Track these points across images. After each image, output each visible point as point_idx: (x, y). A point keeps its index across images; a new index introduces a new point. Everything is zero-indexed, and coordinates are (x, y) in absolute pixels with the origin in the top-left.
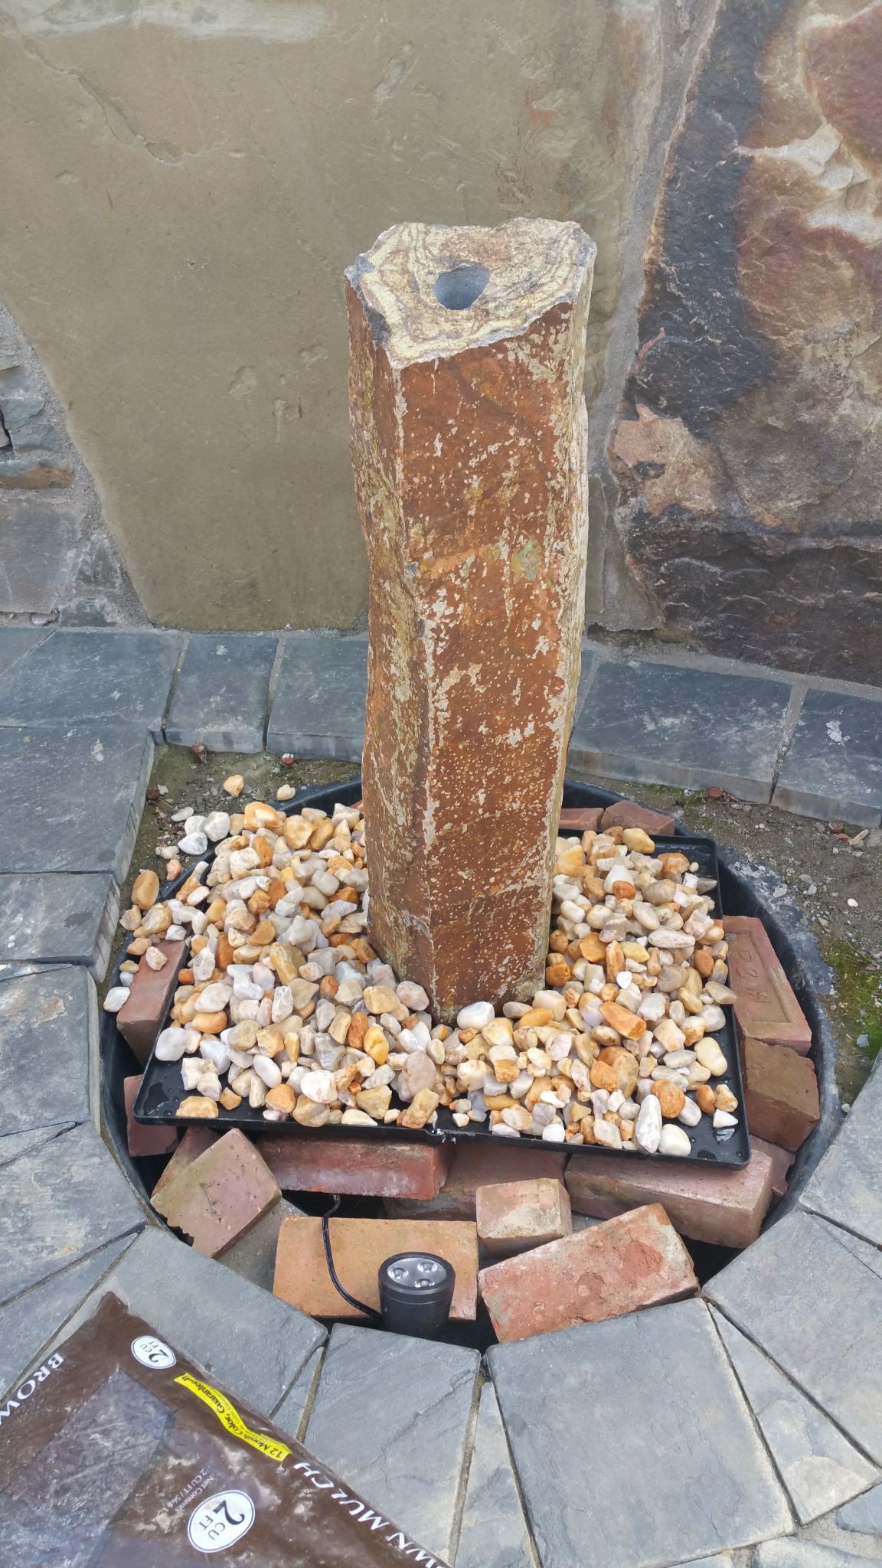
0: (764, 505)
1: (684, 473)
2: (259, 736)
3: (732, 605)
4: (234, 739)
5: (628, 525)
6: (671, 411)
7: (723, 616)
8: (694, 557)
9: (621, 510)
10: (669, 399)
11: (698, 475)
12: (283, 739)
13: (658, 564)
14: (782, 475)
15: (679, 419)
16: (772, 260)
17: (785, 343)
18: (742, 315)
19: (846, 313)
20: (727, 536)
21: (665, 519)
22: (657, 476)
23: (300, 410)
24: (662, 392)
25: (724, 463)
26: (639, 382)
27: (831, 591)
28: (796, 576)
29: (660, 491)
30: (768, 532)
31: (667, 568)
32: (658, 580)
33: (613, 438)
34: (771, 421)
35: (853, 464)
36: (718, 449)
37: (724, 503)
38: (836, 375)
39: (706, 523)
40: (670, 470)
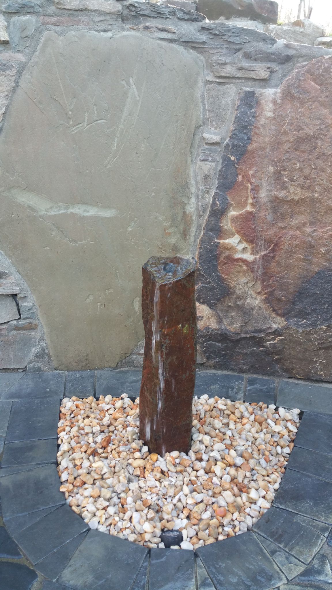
0: (231, 326)
1: (209, 319)
3: (225, 354)
6: (204, 303)
7: (222, 358)
8: (213, 341)
10: (203, 300)
11: (212, 319)
13: (203, 344)
14: (234, 318)
15: (206, 305)
16: (226, 265)
17: (232, 285)
18: (220, 279)
19: (246, 277)
20: (221, 335)
21: (205, 331)
22: (201, 320)
23: (105, 306)
24: (201, 298)
25: (219, 315)
27: (251, 349)
28: (241, 345)
29: (203, 324)
30: (232, 333)
31: (206, 345)
32: (204, 348)
34: (230, 304)
35: (252, 314)
36: (217, 312)
37: (220, 326)
38: (245, 293)
39: (216, 331)
40: (205, 318)
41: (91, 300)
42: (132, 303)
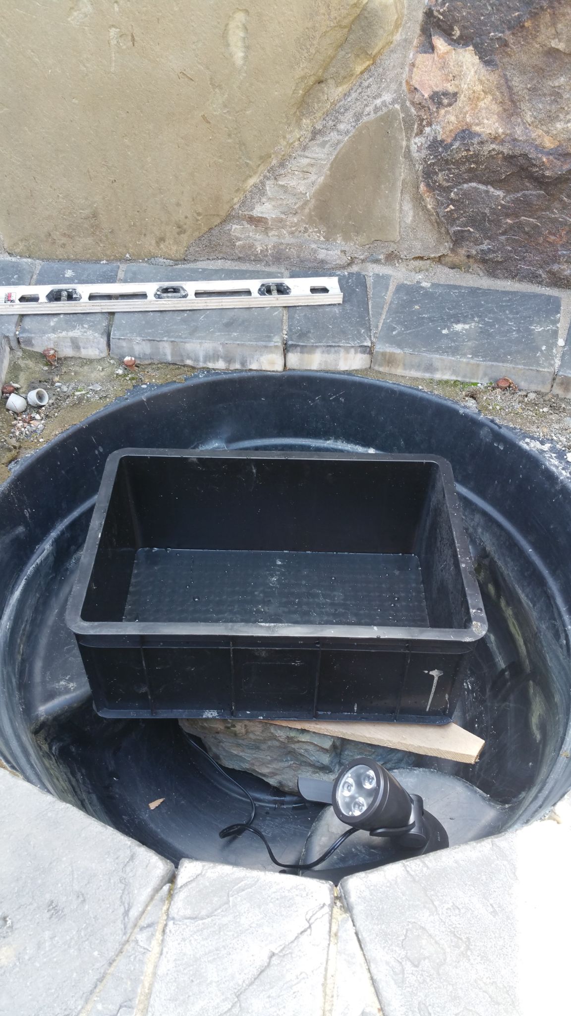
0: (545, 128)
1: (474, 100)
2: (103, 341)
3: (511, 227)
4: (81, 344)
5: (425, 152)
6: (463, 41)
7: (503, 238)
8: (480, 182)
9: (417, 140)
10: (463, 28)
11: (486, 102)
12: (124, 344)
13: (448, 190)
14: (561, 97)
15: (471, 48)
20: (510, 159)
21: (456, 145)
22: (450, 105)
23: (133, 40)
24: (456, 22)
25: (510, 88)
26: (436, 13)
28: (568, 196)
29: (453, 118)
30: (549, 154)
31: (457, 194)
32: (448, 206)
33: (411, 71)
34: (554, 44)
36: (505, 75)
37: (509, 126)
39: (493, 146)
40: (462, 98)
41: (86, 16)
42: (224, 35)
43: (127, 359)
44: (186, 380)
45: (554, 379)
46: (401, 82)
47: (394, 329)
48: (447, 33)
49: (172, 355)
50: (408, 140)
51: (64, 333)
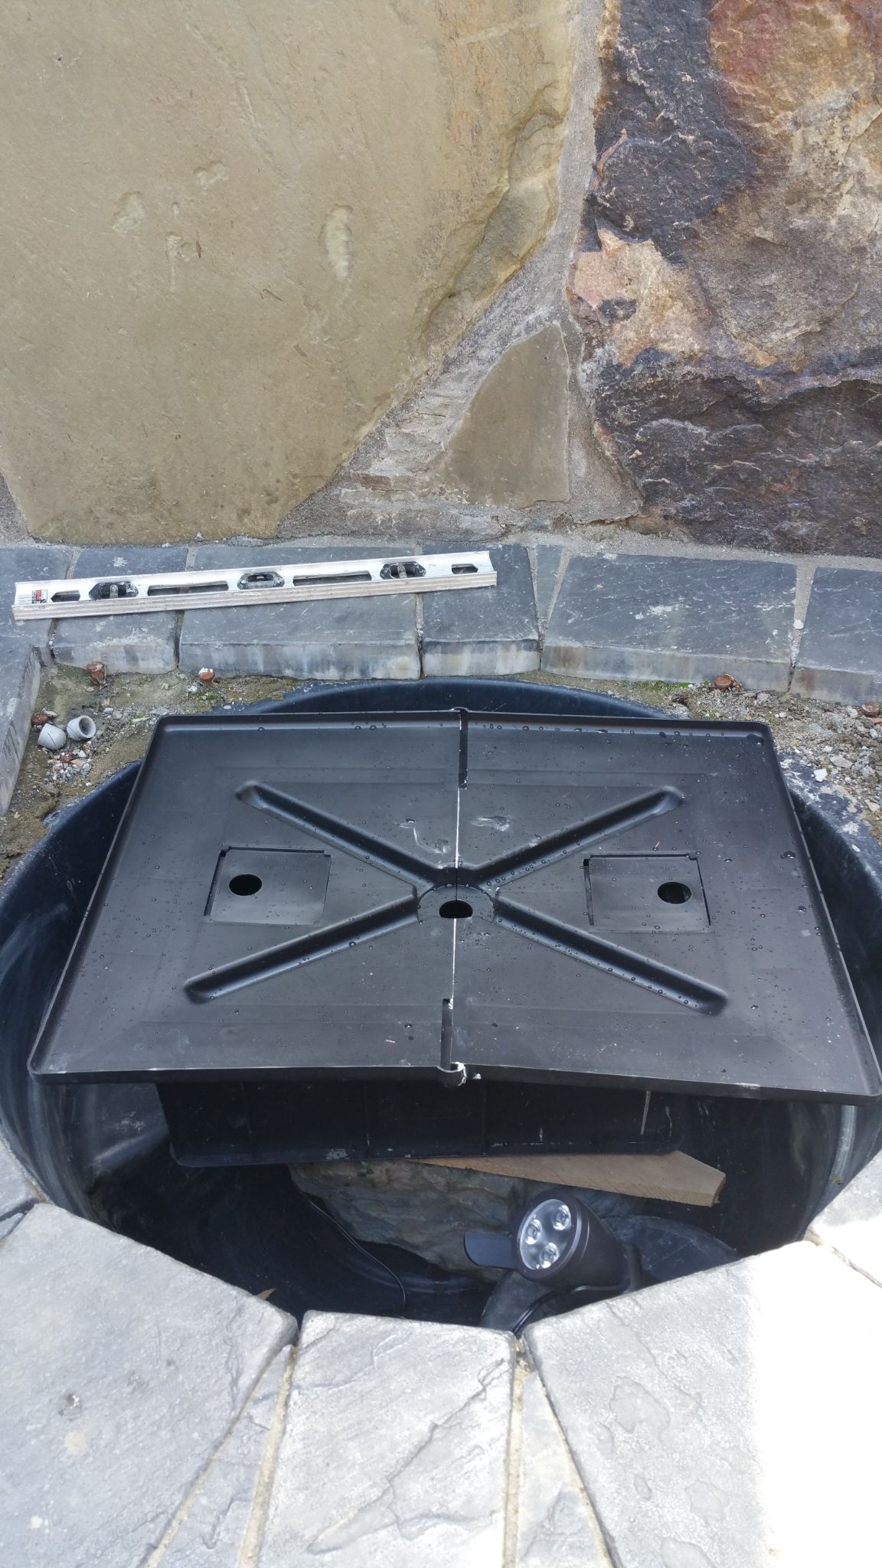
0: (755, 340)
1: (658, 309)
2: (169, 649)
3: (721, 475)
4: (139, 655)
5: (597, 382)
6: (639, 233)
7: (711, 490)
8: (673, 417)
9: (585, 366)
10: (637, 218)
11: (676, 310)
12: (199, 652)
13: (632, 430)
14: (774, 300)
15: (650, 242)
16: (751, 25)
17: (770, 131)
18: (722, 102)
19: (842, 83)
20: (712, 383)
21: (639, 369)
22: (627, 317)
23: (199, 250)
24: (628, 209)
25: (705, 290)
26: (600, 200)
27: (837, 444)
28: (795, 429)
29: (632, 335)
30: (764, 374)
31: (643, 435)
32: (633, 451)
33: (572, 276)
34: (759, 232)
35: (858, 277)
36: (698, 275)
37: (707, 341)
38: (831, 166)
39: (688, 368)
40: (642, 306)
41: (136, 222)
42: (321, 239)
43: (203, 671)
44: (285, 696)
45: (792, 673)
46: (560, 291)
47: (569, 616)
48: (617, 224)
49: (265, 663)
50: (574, 366)
51: (115, 641)
